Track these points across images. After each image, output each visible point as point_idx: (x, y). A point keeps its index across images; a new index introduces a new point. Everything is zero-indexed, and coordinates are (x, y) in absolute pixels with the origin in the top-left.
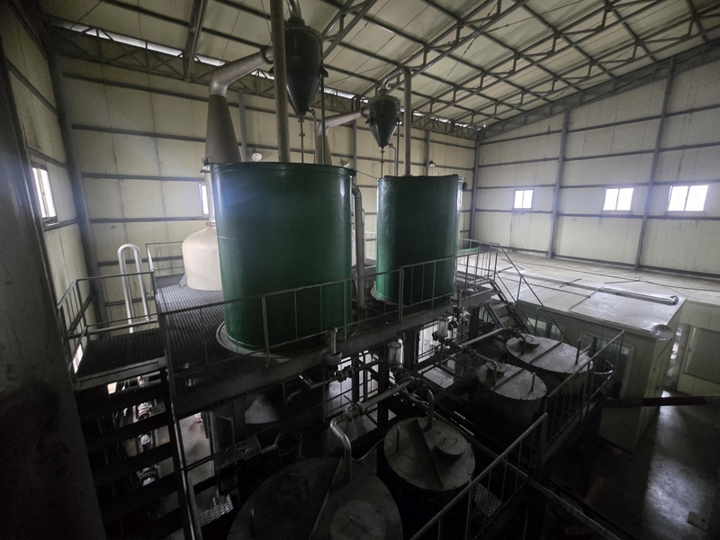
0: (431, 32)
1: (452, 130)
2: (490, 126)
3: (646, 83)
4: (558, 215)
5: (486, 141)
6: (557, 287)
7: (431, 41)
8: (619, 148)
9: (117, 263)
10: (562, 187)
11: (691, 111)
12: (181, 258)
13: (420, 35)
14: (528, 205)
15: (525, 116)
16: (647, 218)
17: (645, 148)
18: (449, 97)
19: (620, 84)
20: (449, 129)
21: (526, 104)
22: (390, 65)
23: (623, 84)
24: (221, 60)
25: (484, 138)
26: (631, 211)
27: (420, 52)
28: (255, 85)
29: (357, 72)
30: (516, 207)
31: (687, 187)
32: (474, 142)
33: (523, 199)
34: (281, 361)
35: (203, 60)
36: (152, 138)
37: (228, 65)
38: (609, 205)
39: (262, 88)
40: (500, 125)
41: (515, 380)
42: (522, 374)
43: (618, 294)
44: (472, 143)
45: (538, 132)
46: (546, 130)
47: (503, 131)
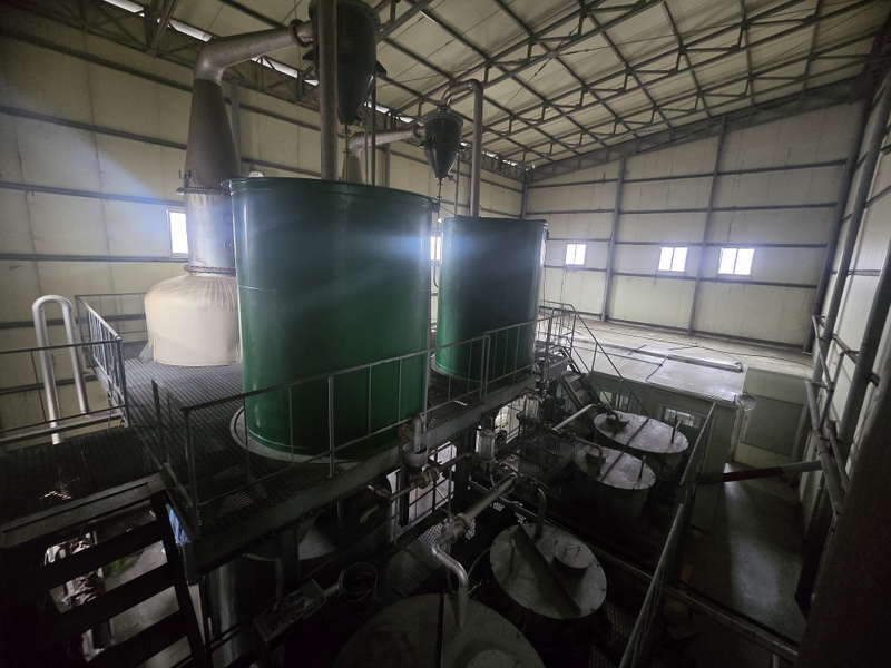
0: (496, 43)
1: (499, 168)
2: (538, 167)
3: (701, 138)
4: (612, 274)
5: (535, 184)
6: (626, 354)
7: (494, 54)
8: (674, 204)
9: (31, 324)
10: (617, 243)
11: (740, 172)
12: (142, 317)
13: (483, 45)
14: (580, 261)
15: (579, 159)
16: (700, 280)
17: (699, 207)
18: (503, 127)
19: (676, 135)
20: (496, 165)
21: (585, 145)
22: (441, 77)
23: (679, 136)
24: (206, 32)
25: (533, 181)
26: (685, 272)
27: (480, 66)
28: (256, 76)
29: (398, 80)
30: (567, 263)
31: (735, 250)
32: (521, 184)
33: (576, 254)
34: (347, 466)
35: (179, 28)
36: (89, 133)
37: (217, 41)
38: (664, 266)
39: (267, 83)
40: (551, 167)
41: (617, 465)
42: (623, 459)
43: (688, 361)
44: (519, 186)
45: (592, 179)
46: (601, 178)
47: (554, 175)
